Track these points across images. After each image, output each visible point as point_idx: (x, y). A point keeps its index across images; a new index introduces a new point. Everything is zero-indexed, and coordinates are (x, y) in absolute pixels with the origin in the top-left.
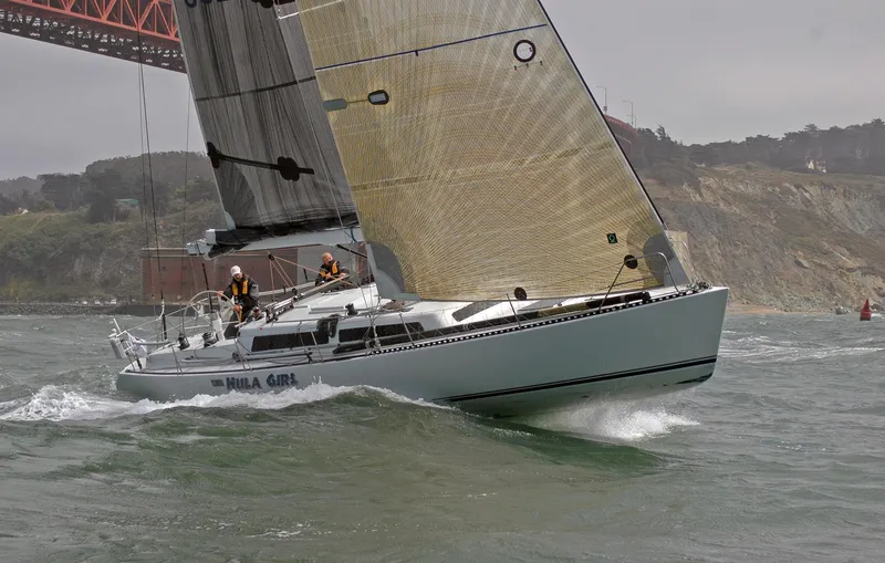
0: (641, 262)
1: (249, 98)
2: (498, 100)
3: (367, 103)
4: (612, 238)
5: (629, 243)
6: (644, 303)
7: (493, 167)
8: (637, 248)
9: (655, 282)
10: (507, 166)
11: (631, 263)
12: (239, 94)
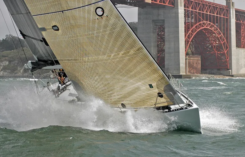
0: (164, 95)
1: (26, 15)
2: (95, 32)
3: (52, 30)
4: (151, 86)
5: (158, 88)
6: (168, 111)
7: (101, 57)
8: (161, 90)
9: (172, 103)
10: (105, 57)
11: (160, 95)
12: (22, 14)
